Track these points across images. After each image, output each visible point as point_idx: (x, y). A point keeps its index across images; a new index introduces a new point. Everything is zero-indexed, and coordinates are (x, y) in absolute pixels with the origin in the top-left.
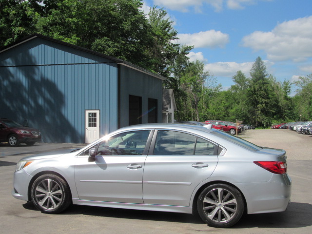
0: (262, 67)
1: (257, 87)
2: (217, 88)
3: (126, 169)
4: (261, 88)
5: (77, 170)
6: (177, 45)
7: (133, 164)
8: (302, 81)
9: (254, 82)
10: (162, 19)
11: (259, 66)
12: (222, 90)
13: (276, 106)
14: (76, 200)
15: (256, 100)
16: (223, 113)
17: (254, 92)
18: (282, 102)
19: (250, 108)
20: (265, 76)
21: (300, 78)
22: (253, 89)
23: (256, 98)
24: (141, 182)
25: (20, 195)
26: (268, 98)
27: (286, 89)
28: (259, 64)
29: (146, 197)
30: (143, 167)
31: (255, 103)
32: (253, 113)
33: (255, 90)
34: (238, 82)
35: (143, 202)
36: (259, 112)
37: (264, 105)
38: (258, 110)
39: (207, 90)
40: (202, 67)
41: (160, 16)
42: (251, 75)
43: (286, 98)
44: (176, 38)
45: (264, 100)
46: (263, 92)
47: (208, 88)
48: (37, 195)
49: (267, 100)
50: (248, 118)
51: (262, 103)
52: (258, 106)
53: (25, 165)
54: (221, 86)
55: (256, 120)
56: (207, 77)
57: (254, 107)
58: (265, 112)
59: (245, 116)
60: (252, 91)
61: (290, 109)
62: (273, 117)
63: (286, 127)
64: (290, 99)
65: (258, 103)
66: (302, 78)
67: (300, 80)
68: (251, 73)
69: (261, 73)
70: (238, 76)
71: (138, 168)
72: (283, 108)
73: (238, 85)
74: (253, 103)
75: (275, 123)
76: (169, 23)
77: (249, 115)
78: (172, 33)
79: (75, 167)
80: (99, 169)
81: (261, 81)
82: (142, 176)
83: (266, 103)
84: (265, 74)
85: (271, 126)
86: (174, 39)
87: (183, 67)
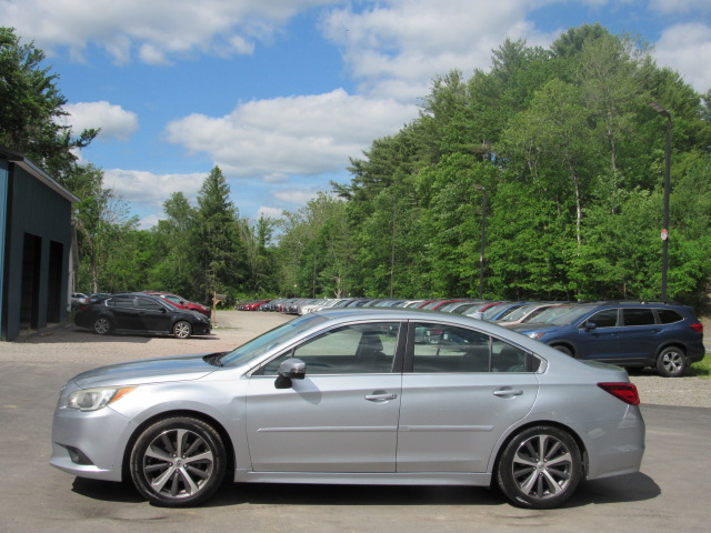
0: (222, 189)
1: (210, 226)
2: (130, 224)
3: (361, 402)
4: (218, 228)
5: (251, 407)
6: (66, 128)
7: (376, 392)
8: (288, 220)
9: (205, 215)
10: (35, 69)
11: (216, 186)
12: (140, 229)
13: (243, 266)
14: (244, 473)
15: (207, 252)
16: (137, 276)
17: (205, 236)
18: (255, 259)
19: (196, 268)
20: (226, 206)
21: (285, 213)
22: (202, 230)
23: (209, 248)
24: (395, 427)
25: (99, 467)
26: (231, 250)
27: (262, 233)
28: (216, 180)
29: (401, 459)
30: (398, 397)
31: (204, 258)
32: (199, 277)
33: (206, 233)
34: (175, 215)
35: (395, 468)
36: (214, 276)
37: (223, 262)
38: (212, 273)
39: (107, 227)
40: (100, 178)
41: (30, 61)
42: (200, 202)
43: (262, 251)
44: (63, 114)
45: (222, 253)
46: (222, 237)
47: (112, 224)
48: (148, 467)
49: (228, 254)
50: (190, 287)
51: (219, 259)
52: (211, 264)
53: (114, 398)
54: (138, 220)
55: (207, 291)
56: (109, 200)
57: (203, 266)
58: (223, 277)
59: (184, 283)
60: (200, 235)
61: (268, 272)
62: (237, 288)
63: (276, 307)
64: (269, 253)
65: (211, 258)
66: (288, 214)
67: (285, 217)
68: (199, 199)
69: (219, 198)
70: (176, 201)
71: (388, 399)
72: (256, 270)
73: (175, 220)
74: (200, 258)
75: (242, 299)
76: (50, 78)
77: (191, 281)
78: (53, 101)
79: (246, 399)
80: (303, 404)
81: (218, 215)
82: (398, 416)
83: (226, 259)
84: (227, 202)
85: (234, 304)
86: (58, 114)
87: (62, 175)
